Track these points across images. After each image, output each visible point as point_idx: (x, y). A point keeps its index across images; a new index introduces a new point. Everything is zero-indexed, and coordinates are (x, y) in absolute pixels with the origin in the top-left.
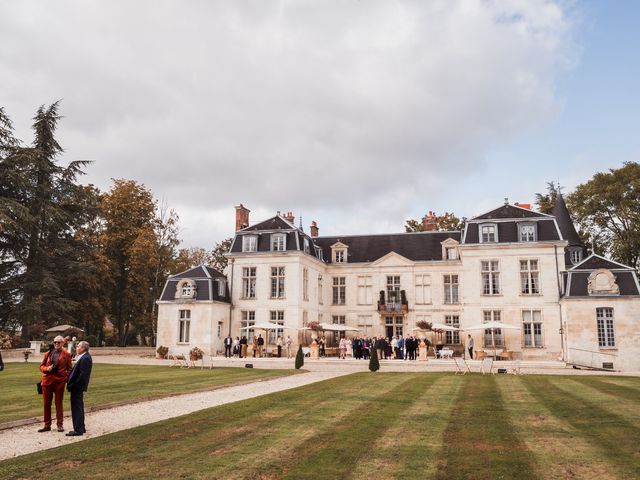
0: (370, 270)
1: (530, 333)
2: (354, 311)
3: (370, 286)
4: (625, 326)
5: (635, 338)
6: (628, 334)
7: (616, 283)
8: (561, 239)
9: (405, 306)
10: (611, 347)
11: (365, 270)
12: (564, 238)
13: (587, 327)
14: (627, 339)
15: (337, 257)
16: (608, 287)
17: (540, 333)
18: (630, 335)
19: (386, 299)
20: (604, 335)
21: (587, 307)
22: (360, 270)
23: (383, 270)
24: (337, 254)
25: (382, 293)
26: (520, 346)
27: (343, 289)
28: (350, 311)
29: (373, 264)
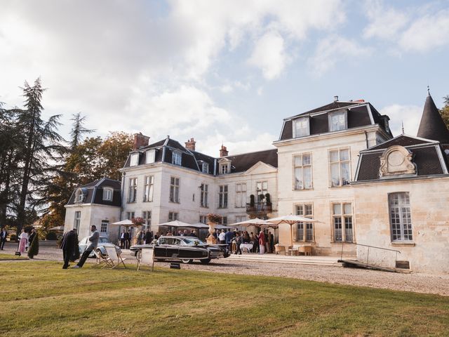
0: (245, 178)
1: (340, 227)
2: (233, 213)
3: (245, 192)
4: (425, 214)
5: (438, 229)
6: (429, 224)
7: (412, 161)
8: (373, 122)
9: (269, 207)
10: (408, 241)
11: (241, 178)
12: (376, 123)
13: (377, 217)
14: (427, 231)
15: (223, 170)
16: (403, 168)
17: (351, 227)
18: (431, 226)
19: (256, 201)
20: (399, 227)
21: (378, 193)
22: (238, 179)
23: (253, 177)
24: (223, 167)
25: (252, 197)
26: (330, 240)
27: (226, 195)
28: (230, 213)
29: (246, 173)
